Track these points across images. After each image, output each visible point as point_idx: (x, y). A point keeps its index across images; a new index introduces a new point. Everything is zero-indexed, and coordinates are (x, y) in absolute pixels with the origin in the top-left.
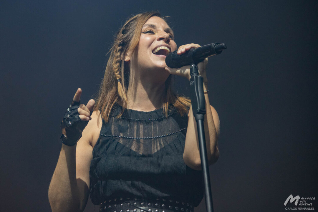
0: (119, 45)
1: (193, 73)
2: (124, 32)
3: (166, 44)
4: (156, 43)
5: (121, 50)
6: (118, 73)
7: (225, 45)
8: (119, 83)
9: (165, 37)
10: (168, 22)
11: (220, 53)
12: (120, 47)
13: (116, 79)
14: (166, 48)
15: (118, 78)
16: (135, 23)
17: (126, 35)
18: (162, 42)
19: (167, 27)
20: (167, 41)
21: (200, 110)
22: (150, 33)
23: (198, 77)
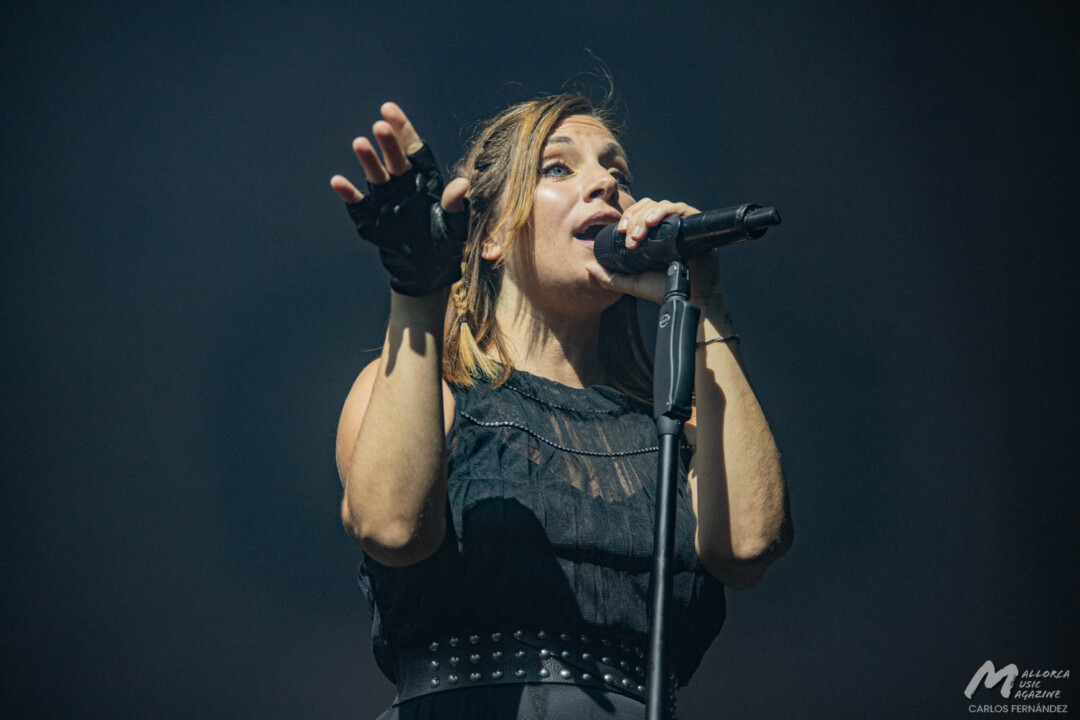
1: (673, 289)
2: (481, 166)
7: (776, 212)
9: (605, 187)
11: (762, 235)
18: (597, 206)
20: (611, 198)
21: (674, 407)
22: (559, 172)
23: (685, 304)
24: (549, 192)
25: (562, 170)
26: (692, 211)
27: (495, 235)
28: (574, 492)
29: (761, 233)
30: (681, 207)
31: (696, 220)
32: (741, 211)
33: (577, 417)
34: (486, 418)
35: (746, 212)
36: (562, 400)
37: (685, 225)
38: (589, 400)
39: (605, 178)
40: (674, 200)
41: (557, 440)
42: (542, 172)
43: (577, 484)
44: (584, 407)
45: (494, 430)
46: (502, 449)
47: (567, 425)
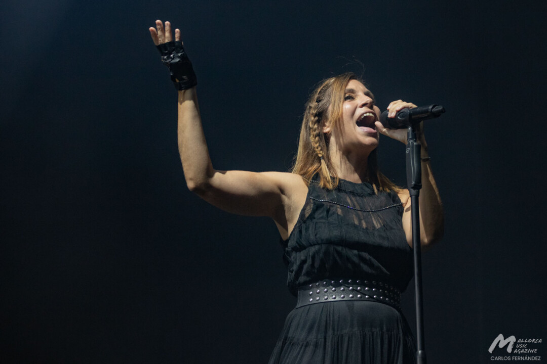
0: (315, 116)
2: (318, 101)
3: (370, 110)
4: (360, 112)
5: (318, 122)
6: (319, 149)
7: (443, 108)
8: (323, 161)
9: (368, 102)
10: (365, 84)
12: (316, 118)
13: (319, 157)
14: (371, 115)
15: (320, 155)
16: (330, 90)
17: (321, 104)
18: (365, 109)
19: (366, 90)
20: (371, 107)
21: (415, 185)
22: (349, 99)
23: (415, 144)
24: (347, 106)
25: (350, 98)
26: (415, 106)
27: (327, 124)
28: (355, 226)
29: (439, 116)
30: (410, 104)
31: (415, 110)
32: (430, 107)
33: (356, 195)
34: (321, 197)
35: (432, 108)
36: (351, 189)
37: (411, 112)
38: (362, 188)
39: (368, 99)
40: (408, 102)
41: (349, 205)
42: (346, 99)
43: (356, 222)
44: (359, 191)
45: (324, 203)
46: (328, 211)
47: (353, 199)
